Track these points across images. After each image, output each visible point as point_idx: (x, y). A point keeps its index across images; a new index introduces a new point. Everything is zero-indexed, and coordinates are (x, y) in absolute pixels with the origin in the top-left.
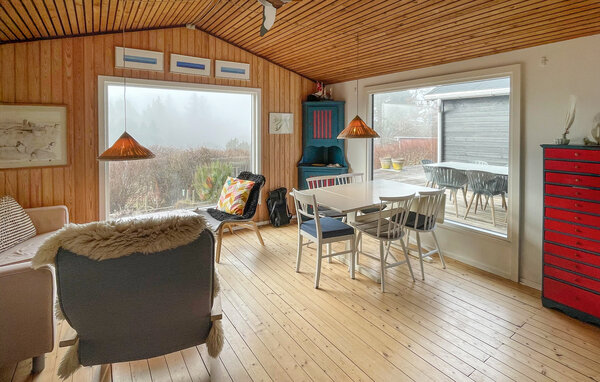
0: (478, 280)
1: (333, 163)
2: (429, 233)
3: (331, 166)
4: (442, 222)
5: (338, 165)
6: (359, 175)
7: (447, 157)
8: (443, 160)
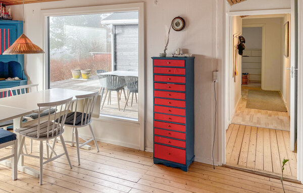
0: (119, 155)
1: (12, 76)
2: (87, 127)
3: (9, 79)
4: (98, 116)
5: (17, 78)
6: (35, 85)
7: (118, 67)
8: (115, 69)
